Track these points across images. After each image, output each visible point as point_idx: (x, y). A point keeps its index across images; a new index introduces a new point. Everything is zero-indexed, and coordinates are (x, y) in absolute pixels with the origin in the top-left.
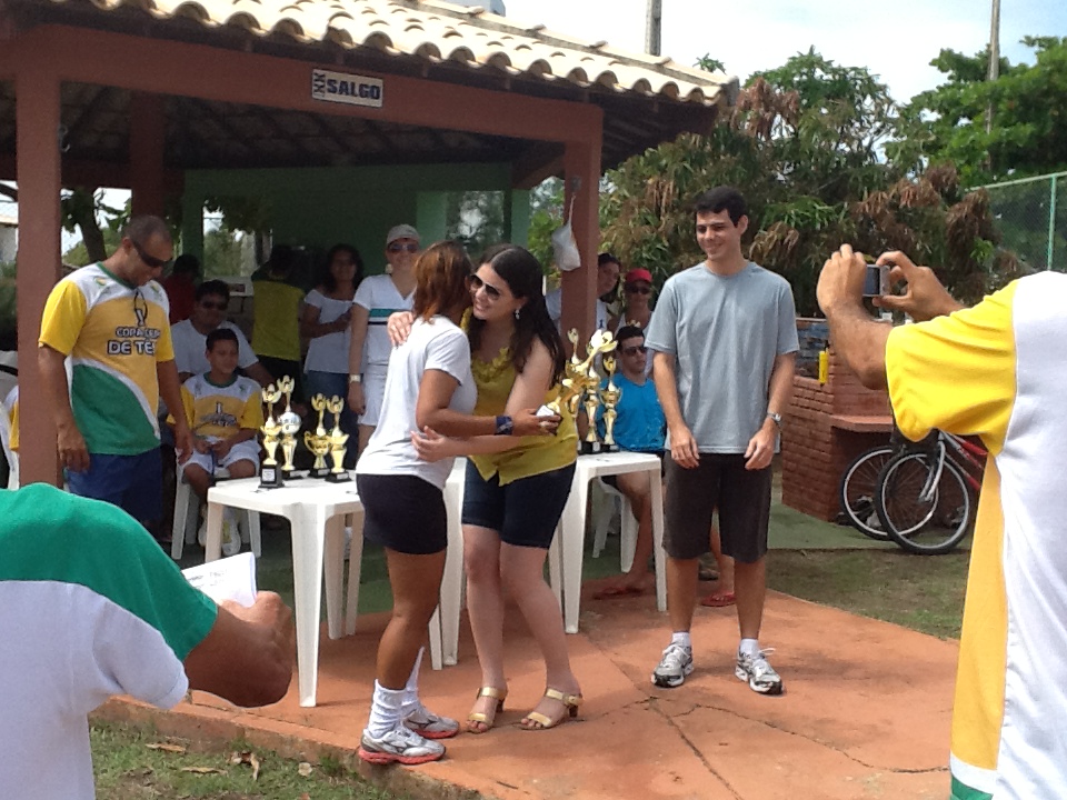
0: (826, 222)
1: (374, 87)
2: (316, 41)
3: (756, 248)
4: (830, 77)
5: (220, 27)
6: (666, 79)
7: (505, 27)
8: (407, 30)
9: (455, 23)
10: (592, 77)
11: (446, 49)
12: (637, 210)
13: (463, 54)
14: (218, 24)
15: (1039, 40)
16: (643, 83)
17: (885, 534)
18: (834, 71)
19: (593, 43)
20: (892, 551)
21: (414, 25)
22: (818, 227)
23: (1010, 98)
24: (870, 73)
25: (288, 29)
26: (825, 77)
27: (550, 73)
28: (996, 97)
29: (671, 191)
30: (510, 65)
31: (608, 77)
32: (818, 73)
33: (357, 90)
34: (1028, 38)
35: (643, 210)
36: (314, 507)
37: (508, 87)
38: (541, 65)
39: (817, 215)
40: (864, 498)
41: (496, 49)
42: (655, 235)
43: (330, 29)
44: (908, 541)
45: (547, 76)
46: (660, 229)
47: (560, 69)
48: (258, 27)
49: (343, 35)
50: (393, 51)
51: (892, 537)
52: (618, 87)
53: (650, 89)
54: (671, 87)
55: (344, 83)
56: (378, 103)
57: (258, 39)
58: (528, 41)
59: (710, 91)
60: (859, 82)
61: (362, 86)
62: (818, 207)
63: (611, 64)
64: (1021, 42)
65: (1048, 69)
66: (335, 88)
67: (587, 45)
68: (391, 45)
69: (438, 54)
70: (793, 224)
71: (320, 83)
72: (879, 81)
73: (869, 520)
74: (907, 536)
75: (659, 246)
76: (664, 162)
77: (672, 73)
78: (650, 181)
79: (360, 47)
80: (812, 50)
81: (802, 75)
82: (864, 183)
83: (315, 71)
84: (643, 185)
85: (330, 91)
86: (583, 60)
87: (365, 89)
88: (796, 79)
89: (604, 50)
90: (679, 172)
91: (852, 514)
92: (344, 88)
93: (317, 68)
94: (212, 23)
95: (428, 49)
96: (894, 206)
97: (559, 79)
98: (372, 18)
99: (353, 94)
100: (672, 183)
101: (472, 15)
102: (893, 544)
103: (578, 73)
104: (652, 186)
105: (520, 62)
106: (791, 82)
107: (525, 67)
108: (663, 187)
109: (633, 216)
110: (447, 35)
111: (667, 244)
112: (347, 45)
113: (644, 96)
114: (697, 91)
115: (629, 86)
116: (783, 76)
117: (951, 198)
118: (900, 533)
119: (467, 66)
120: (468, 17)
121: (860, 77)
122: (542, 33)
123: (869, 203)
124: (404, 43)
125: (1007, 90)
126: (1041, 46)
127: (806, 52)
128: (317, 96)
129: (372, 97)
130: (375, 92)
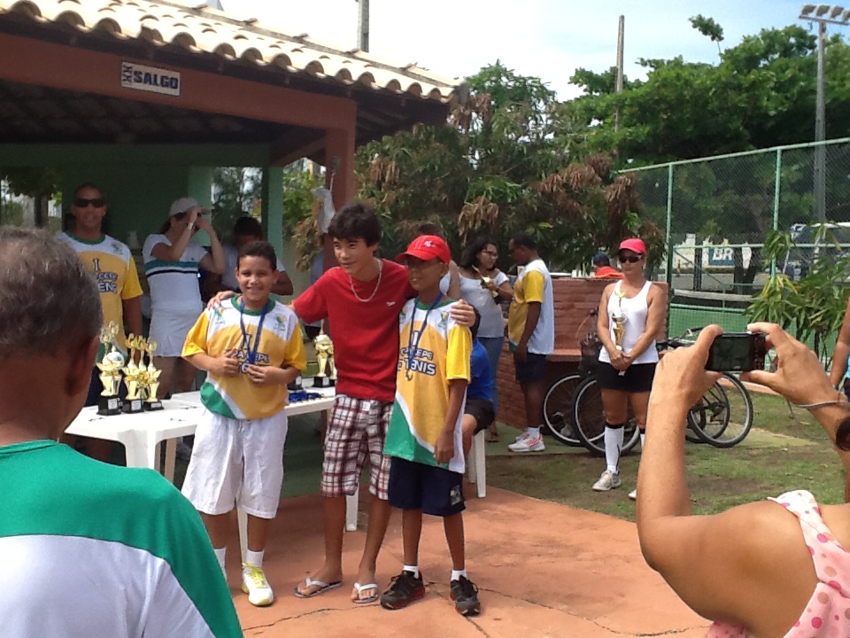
0: (515, 198)
1: (172, 78)
2: (132, 39)
3: (464, 216)
4: (513, 84)
5: (51, 24)
6: (410, 81)
7: (275, 34)
8: (203, 32)
9: (238, 29)
10: (355, 76)
11: (240, 49)
12: (364, 185)
13: (253, 53)
14: (49, 20)
15: (649, 61)
16: (395, 83)
17: (578, 441)
18: (516, 79)
19: (349, 50)
20: (584, 455)
21: (208, 29)
22: (510, 200)
23: (631, 106)
24: (542, 82)
25: (108, 26)
26: (509, 84)
27: (323, 72)
28: (620, 104)
29: (393, 170)
30: (290, 64)
31: (367, 77)
32: (504, 79)
33: (159, 81)
34: (642, 60)
35: (370, 185)
36: (145, 433)
37: (287, 82)
38: (315, 66)
39: (508, 191)
40: (558, 413)
41: (276, 52)
42: (380, 205)
43: (144, 29)
44: (595, 446)
45: (320, 74)
46: (384, 201)
47: (331, 68)
48: (83, 24)
49: (155, 34)
50: (195, 49)
51: (584, 444)
52: (375, 86)
53: (400, 88)
54: (416, 87)
55: (147, 74)
56: (176, 92)
57: (82, 32)
58: (298, 46)
59: (445, 92)
60: (535, 89)
61: (163, 78)
62: (509, 184)
63: (366, 67)
66: (140, 78)
67: (344, 51)
68: (194, 44)
70: (490, 198)
71: (128, 74)
72: (550, 88)
73: (562, 430)
74: (593, 442)
75: (383, 214)
76: (387, 147)
77: (414, 76)
78: (374, 162)
79: (168, 44)
80: (498, 64)
81: (492, 82)
82: (542, 168)
83: (124, 63)
84: (367, 165)
85: (136, 81)
86: (345, 63)
87: (165, 80)
88: (487, 84)
89: (357, 55)
90: (400, 156)
91: (551, 426)
92: (148, 79)
93: (126, 61)
94: (43, 20)
95: (225, 48)
96: (566, 186)
97: (329, 78)
98: (172, 21)
99: (155, 83)
101: (248, 23)
102: (585, 450)
103: (344, 73)
104: (375, 165)
105: (299, 62)
106: (483, 87)
107: (302, 67)
108: (385, 167)
109: (361, 190)
111: (389, 213)
112: (158, 42)
114: (436, 91)
115: (383, 85)
116: (477, 82)
117: (607, 181)
118: (589, 441)
119: (256, 65)
120: (244, 24)
121: (536, 84)
122: (307, 39)
123: (547, 183)
125: (628, 100)
126: (651, 66)
127: (493, 64)
128: (125, 84)
129: (172, 87)
130: (174, 82)
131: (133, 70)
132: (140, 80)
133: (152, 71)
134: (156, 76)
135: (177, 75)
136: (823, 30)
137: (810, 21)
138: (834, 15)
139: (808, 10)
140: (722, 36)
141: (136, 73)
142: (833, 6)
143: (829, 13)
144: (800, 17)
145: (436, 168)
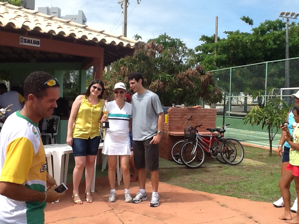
0: (169, 80)
1: (37, 41)
2: (19, 29)
3: (151, 86)
4: (170, 41)
6: (120, 41)
7: (77, 26)
8: (47, 26)
9: (62, 24)
10: (99, 40)
11: (57, 32)
13: (62, 33)
15: (228, 32)
16: (114, 42)
17: (182, 163)
19: (101, 31)
20: (184, 168)
21: (49, 25)
22: (167, 80)
23: (221, 47)
24: (181, 41)
25: (11, 25)
26: (169, 41)
28: (217, 47)
29: (127, 71)
30: (76, 36)
31: (104, 40)
32: (167, 40)
33: (33, 42)
35: (120, 76)
38: (84, 37)
39: (167, 77)
40: (177, 154)
41: (72, 32)
43: (23, 25)
44: (188, 165)
45: (86, 39)
47: (90, 38)
48: (2, 24)
49: (27, 27)
50: (42, 32)
51: (184, 164)
52: (106, 43)
53: (116, 44)
54: (121, 43)
56: (39, 46)
57: (2, 27)
58: (82, 30)
59: (132, 45)
60: (178, 43)
62: (167, 75)
63: (105, 37)
64: (224, 33)
65: (230, 40)
67: (99, 31)
68: (41, 30)
69: (55, 33)
70: (160, 79)
71: (21, 40)
72: (183, 43)
73: (179, 160)
74: (188, 164)
76: (125, 63)
77: (122, 40)
78: (122, 68)
79: (32, 30)
81: (163, 40)
82: (179, 69)
83: (20, 37)
84: (120, 69)
85: (24, 42)
86: (97, 35)
87: (35, 42)
88: (161, 41)
89: (104, 33)
90: (129, 65)
91: (174, 158)
92: (29, 41)
95: (52, 31)
96: (187, 76)
97: (90, 40)
98: (37, 22)
99: (31, 43)
100: (128, 69)
101: (67, 22)
102: (184, 166)
103: (95, 39)
105: (79, 36)
108: (125, 69)
109: (117, 77)
110: (58, 28)
112: (28, 30)
113: (114, 45)
114: (128, 44)
115: (110, 43)
116: (158, 40)
117: (202, 73)
118: (186, 163)
119: (63, 36)
120: (66, 23)
121: (178, 41)
122: (86, 27)
123: (180, 75)
124: (45, 30)
125: (220, 45)
126: (229, 34)
127: (164, 34)
128: (21, 43)
129: (37, 44)
130: (38, 42)
131: (24, 39)
132: (26, 42)
133: (30, 39)
134: (31, 41)
135: (39, 40)
136: (288, 21)
137: (283, 18)
138: (292, 16)
139: (282, 14)
140: (253, 23)
141: (24, 40)
142: (291, 13)
143: (290, 15)
144: (280, 16)
145: (142, 70)
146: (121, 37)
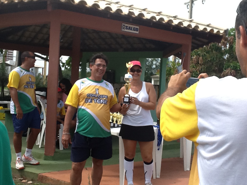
2: (126, 15)
5: (103, 10)
6: (210, 28)
10: (193, 27)
12: (191, 64)
13: (162, 19)
25: (119, 12)
30: (173, 23)
31: (197, 27)
33: (133, 29)
37: (172, 28)
38: (180, 23)
39: (238, 66)
41: (169, 19)
42: (196, 71)
43: (129, 12)
45: (182, 26)
47: (185, 24)
48: (112, 10)
52: (199, 30)
53: (207, 30)
54: (212, 30)
55: (130, 27)
56: (138, 32)
59: (222, 32)
61: (134, 28)
66: (127, 28)
68: (144, 17)
69: (156, 19)
71: (124, 27)
79: (136, 17)
83: (123, 24)
85: (126, 29)
87: (135, 29)
89: (193, 21)
90: (203, 55)
92: (130, 28)
93: (123, 23)
94: (100, 9)
95: (153, 18)
97: (185, 27)
99: (132, 30)
100: (201, 58)
103: (190, 26)
104: (195, 59)
107: (177, 23)
108: (198, 59)
110: (157, 16)
112: (133, 16)
113: (205, 32)
114: (218, 32)
115: (202, 29)
122: (177, 17)
124: (147, 16)
128: (123, 30)
129: (136, 31)
130: (137, 29)
131: (125, 26)
132: (127, 29)
133: (131, 26)
134: (132, 28)
135: (138, 27)
145: (215, 59)
146: (210, 25)
